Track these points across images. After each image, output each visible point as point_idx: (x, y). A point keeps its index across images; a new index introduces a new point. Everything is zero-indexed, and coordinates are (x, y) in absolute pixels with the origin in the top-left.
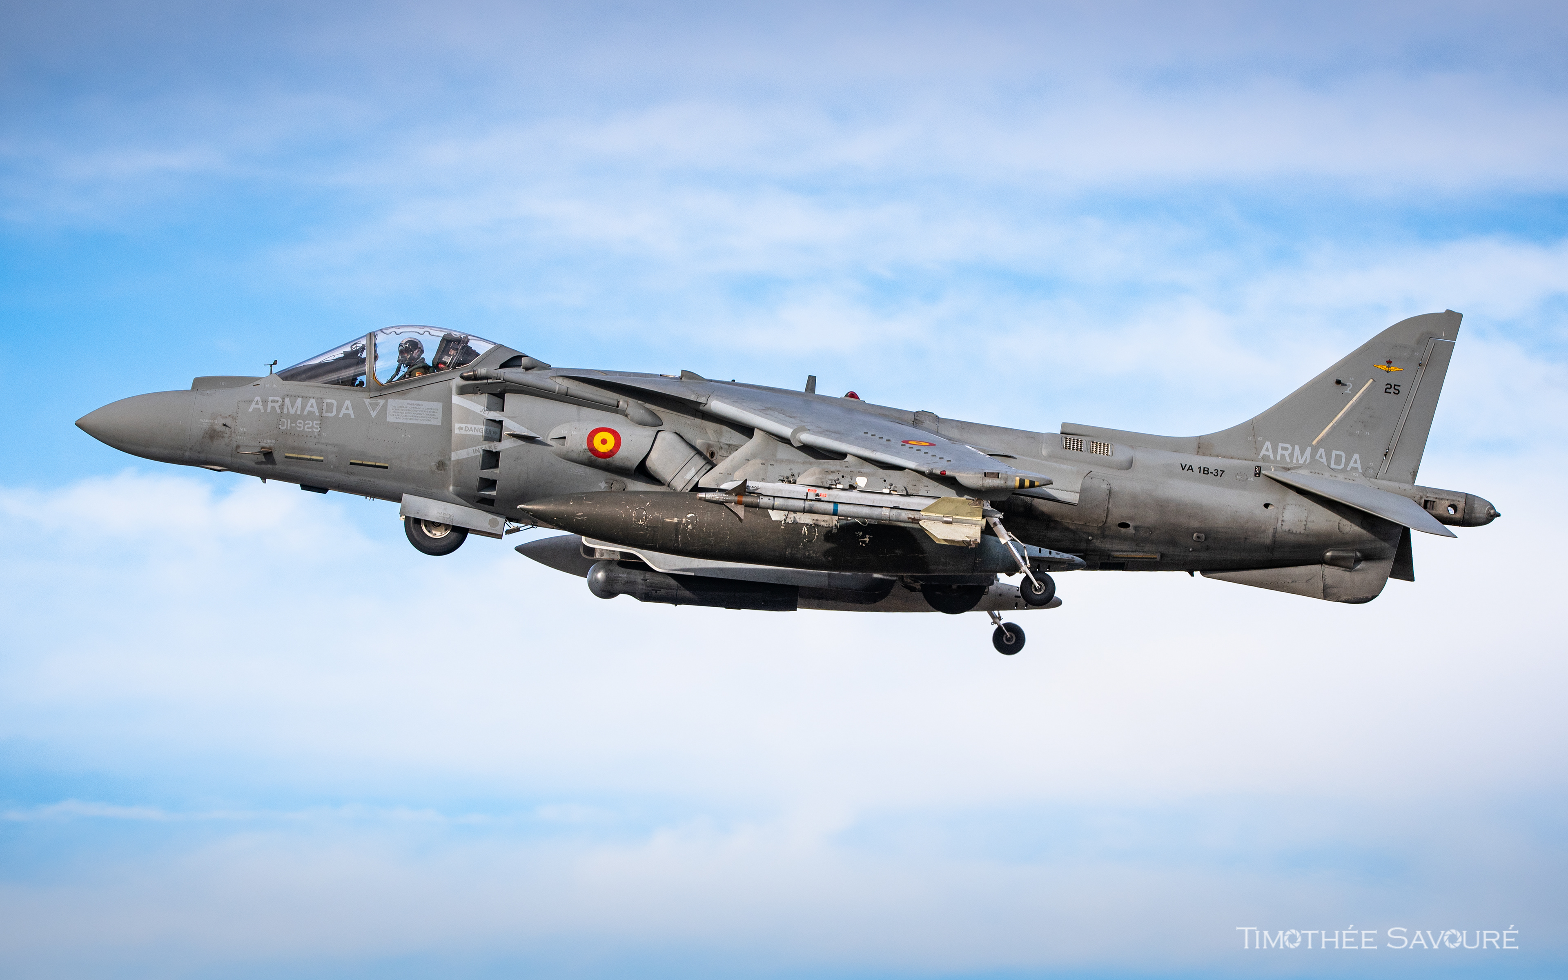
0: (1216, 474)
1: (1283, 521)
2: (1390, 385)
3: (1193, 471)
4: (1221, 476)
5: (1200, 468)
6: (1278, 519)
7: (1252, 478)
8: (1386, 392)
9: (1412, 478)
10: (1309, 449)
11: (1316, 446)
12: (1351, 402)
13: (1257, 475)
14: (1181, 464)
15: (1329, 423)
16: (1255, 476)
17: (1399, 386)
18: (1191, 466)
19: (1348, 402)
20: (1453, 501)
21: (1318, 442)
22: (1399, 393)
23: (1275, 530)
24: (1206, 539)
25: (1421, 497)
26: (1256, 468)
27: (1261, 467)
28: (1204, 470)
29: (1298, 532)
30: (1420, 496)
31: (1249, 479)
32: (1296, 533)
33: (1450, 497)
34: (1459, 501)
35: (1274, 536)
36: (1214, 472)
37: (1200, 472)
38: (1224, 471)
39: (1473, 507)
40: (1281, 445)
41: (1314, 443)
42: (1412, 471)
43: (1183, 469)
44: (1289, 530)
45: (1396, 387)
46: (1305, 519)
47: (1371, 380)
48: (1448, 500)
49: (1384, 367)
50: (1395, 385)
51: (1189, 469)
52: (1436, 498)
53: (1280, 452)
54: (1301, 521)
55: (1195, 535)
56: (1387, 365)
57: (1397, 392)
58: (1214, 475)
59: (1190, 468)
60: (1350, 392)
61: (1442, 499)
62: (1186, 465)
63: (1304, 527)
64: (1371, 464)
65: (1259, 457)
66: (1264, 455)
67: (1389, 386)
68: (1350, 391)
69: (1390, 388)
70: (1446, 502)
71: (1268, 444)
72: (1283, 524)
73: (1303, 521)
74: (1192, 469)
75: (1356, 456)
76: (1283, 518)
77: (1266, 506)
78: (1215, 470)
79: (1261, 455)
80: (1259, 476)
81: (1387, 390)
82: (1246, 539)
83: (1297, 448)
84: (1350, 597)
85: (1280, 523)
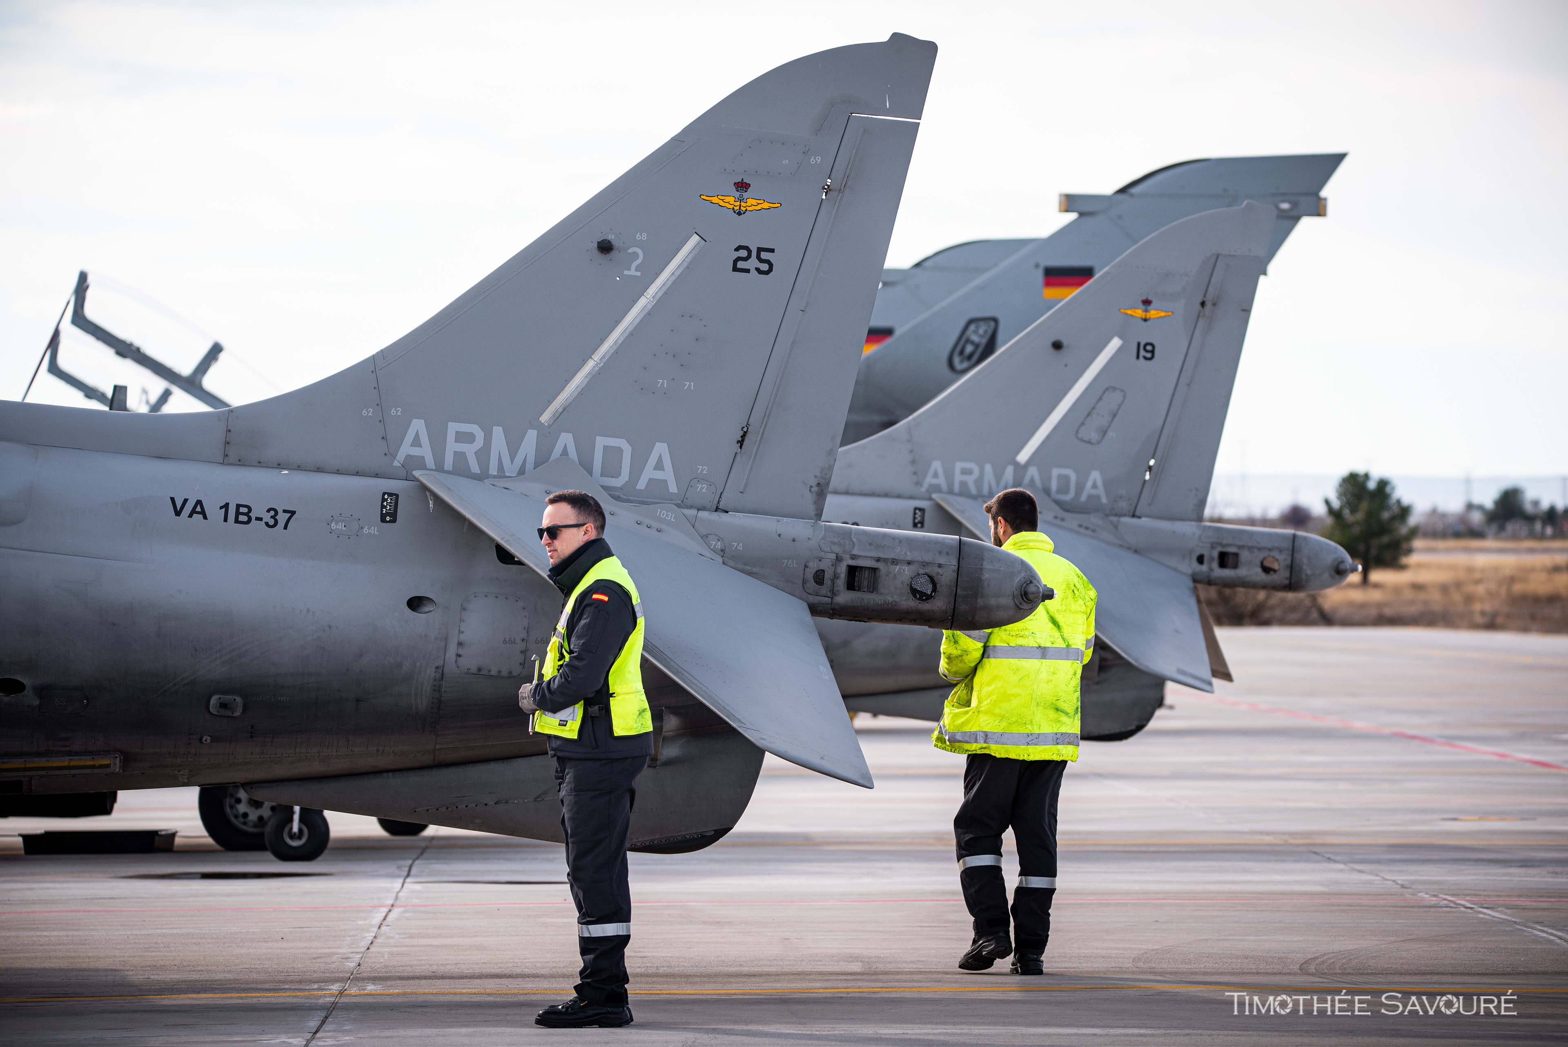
0: (272, 522)
1: (460, 644)
2: (747, 248)
3: (205, 518)
4: (285, 528)
5: (226, 506)
6: (446, 640)
7: (374, 529)
8: (735, 269)
9: (815, 503)
10: (531, 436)
11: (550, 426)
12: (642, 302)
13: (388, 519)
14: (173, 499)
15: (584, 362)
16: (383, 520)
17: (772, 251)
18: (199, 502)
19: (635, 302)
20: (925, 564)
21: (558, 417)
22: (770, 270)
23: (440, 669)
24: (245, 707)
25: (839, 559)
26: (384, 500)
27: (397, 496)
28: (238, 513)
29: (505, 673)
30: (833, 556)
31: (366, 530)
32: (499, 676)
33: (916, 556)
34: (940, 566)
35: (437, 688)
36: (267, 517)
37: (226, 520)
38: (293, 513)
39: (979, 580)
40: (453, 428)
41: (545, 418)
42: (813, 482)
43: (178, 513)
44: (479, 670)
45: (764, 255)
46: (524, 635)
47: (695, 239)
48: (909, 563)
49: (727, 199)
50: (760, 250)
51: (193, 512)
52: (878, 560)
53: (452, 446)
54: (512, 642)
55: (214, 700)
56: (737, 194)
57: (765, 267)
58: (267, 524)
59: (198, 509)
60: (639, 274)
61: (894, 562)
62: (186, 501)
63: (521, 658)
64: (703, 469)
65: (396, 463)
66: (409, 457)
67: (743, 253)
68: (637, 269)
69: (746, 259)
70: (906, 568)
71: (418, 426)
72: (460, 652)
73: (518, 641)
74: (203, 513)
75: (661, 449)
76: (463, 637)
77: (415, 603)
78: (268, 511)
79: (401, 456)
80: (394, 521)
81: (741, 264)
82: (358, 700)
83: (498, 432)
84: (657, 836)
85: (452, 649)
